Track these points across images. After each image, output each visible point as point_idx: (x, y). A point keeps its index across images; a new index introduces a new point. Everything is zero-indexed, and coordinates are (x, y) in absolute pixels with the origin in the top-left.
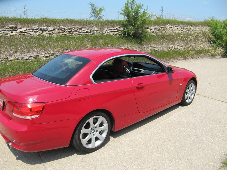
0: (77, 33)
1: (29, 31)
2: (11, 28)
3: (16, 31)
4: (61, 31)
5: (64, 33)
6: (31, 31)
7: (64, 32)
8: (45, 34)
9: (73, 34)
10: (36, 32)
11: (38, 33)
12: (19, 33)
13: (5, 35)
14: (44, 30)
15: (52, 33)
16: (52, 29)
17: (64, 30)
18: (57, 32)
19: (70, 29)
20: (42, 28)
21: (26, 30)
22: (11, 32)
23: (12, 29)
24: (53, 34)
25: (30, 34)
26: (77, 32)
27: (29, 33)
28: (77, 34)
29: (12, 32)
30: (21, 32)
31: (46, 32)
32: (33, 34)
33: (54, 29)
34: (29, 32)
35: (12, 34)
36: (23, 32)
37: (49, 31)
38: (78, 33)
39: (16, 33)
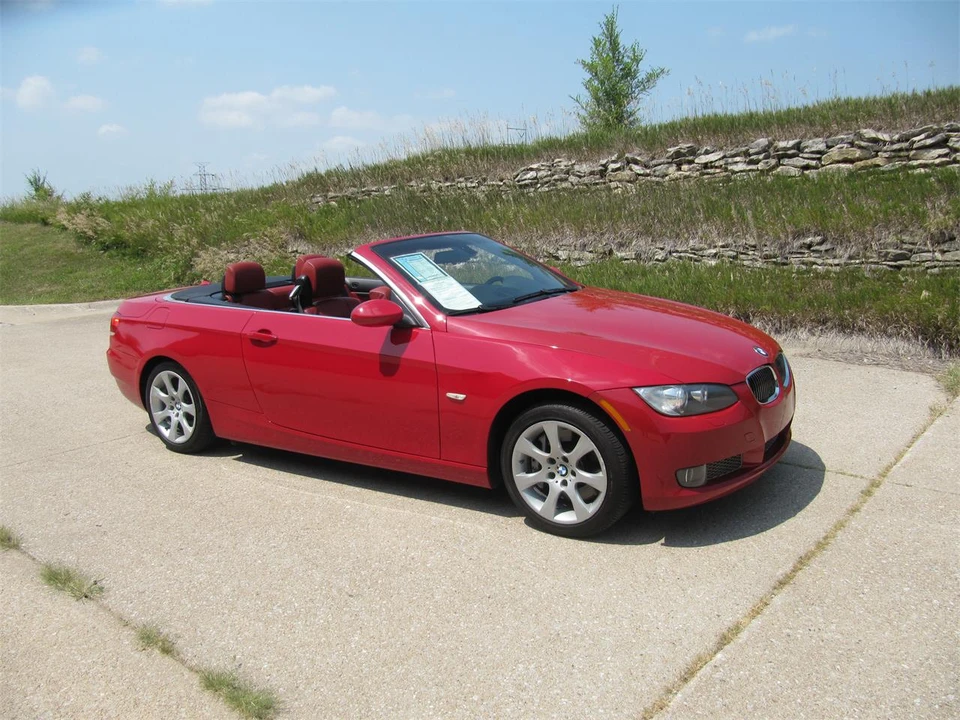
0: (940, 156)
1: (730, 160)
2: (678, 154)
3: (691, 162)
4: (858, 153)
5: (869, 162)
6: (738, 159)
7: (873, 157)
8: (790, 168)
9: (915, 163)
10: (757, 162)
11: (760, 166)
12: (698, 170)
13: (657, 179)
14: (784, 155)
15: (814, 163)
16: (822, 147)
17: (876, 148)
18: (840, 158)
19: (907, 140)
20: (782, 144)
21: (724, 157)
22: (674, 167)
23: (678, 159)
24: (823, 166)
25: (734, 172)
26: (946, 151)
27: (730, 168)
28: (937, 161)
29: (679, 169)
30: (706, 166)
31: (795, 161)
32: (741, 171)
33: (830, 144)
34: (731, 164)
35: (678, 174)
36: (712, 167)
37: (806, 155)
38: (945, 155)
39: (690, 170)
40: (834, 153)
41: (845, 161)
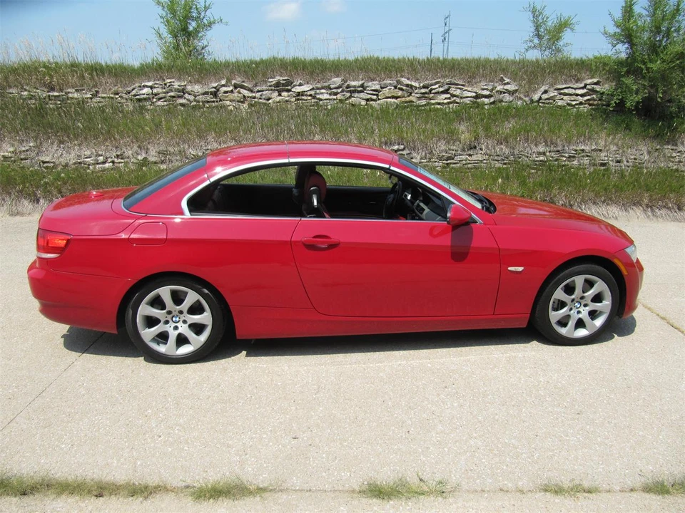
0: (446, 98)
1: (318, 91)
2: (278, 84)
3: (289, 91)
4: (400, 93)
5: (408, 99)
6: (323, 91)
7: (409, 96)
8: (359, 99)
9: (432, 101)
10: (336, 94)
11: (339, 96)
12: (294, 97)
13: (264, 101)
14: (353, 91)
15: (375, 97)
16: (378, 87)
17: (410, 90)
18: (390, 95)
19: (428, 88)
20: (353, 83)
21: (313, 89)
22: (276, 94)
23: (280, 88)
24: (379, 99)
25: (320, 100)
26: (448, 96)
27: (318, 96)
28: (445, 101)
29: (280, 95)
30: (299, 94)
31: (362, 95)
32: (326, 100)
33: (383, 86)
34: (318, 94)
35: (279, 99)
36: (307, 95)
37: (368, 92)
38: (449, 98)
39: (288, 96)
40: (386, 91)
41: (393, 97)
